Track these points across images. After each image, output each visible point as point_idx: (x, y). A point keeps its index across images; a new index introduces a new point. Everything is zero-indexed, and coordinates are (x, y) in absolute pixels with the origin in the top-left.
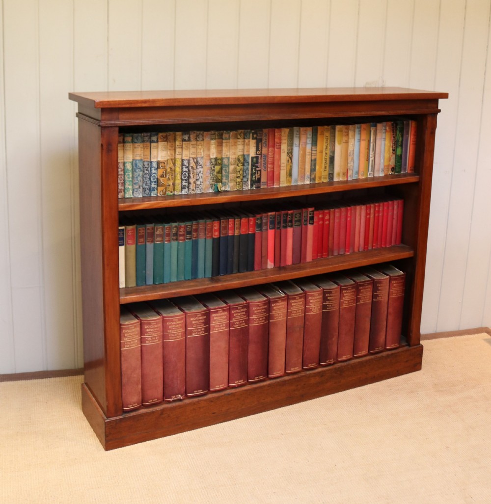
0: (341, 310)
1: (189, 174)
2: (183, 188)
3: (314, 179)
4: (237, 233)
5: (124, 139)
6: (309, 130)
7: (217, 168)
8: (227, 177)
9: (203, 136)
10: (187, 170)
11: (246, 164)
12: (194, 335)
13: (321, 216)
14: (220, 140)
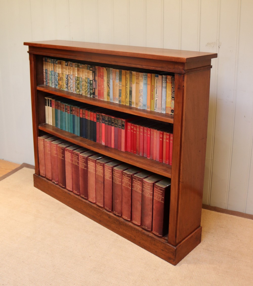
0: (123, 186)
1: (68, 82)
2: (66, 88)
3: (121, 101)
4: (89, 119)
5: (49, 61)
6: (118, 70)
7: (78, 82)
8: (81, 87)
9: (72, 64)
10: (67, 79)
11: (88, 83)
13: (132, 127)
14: (79, 68)
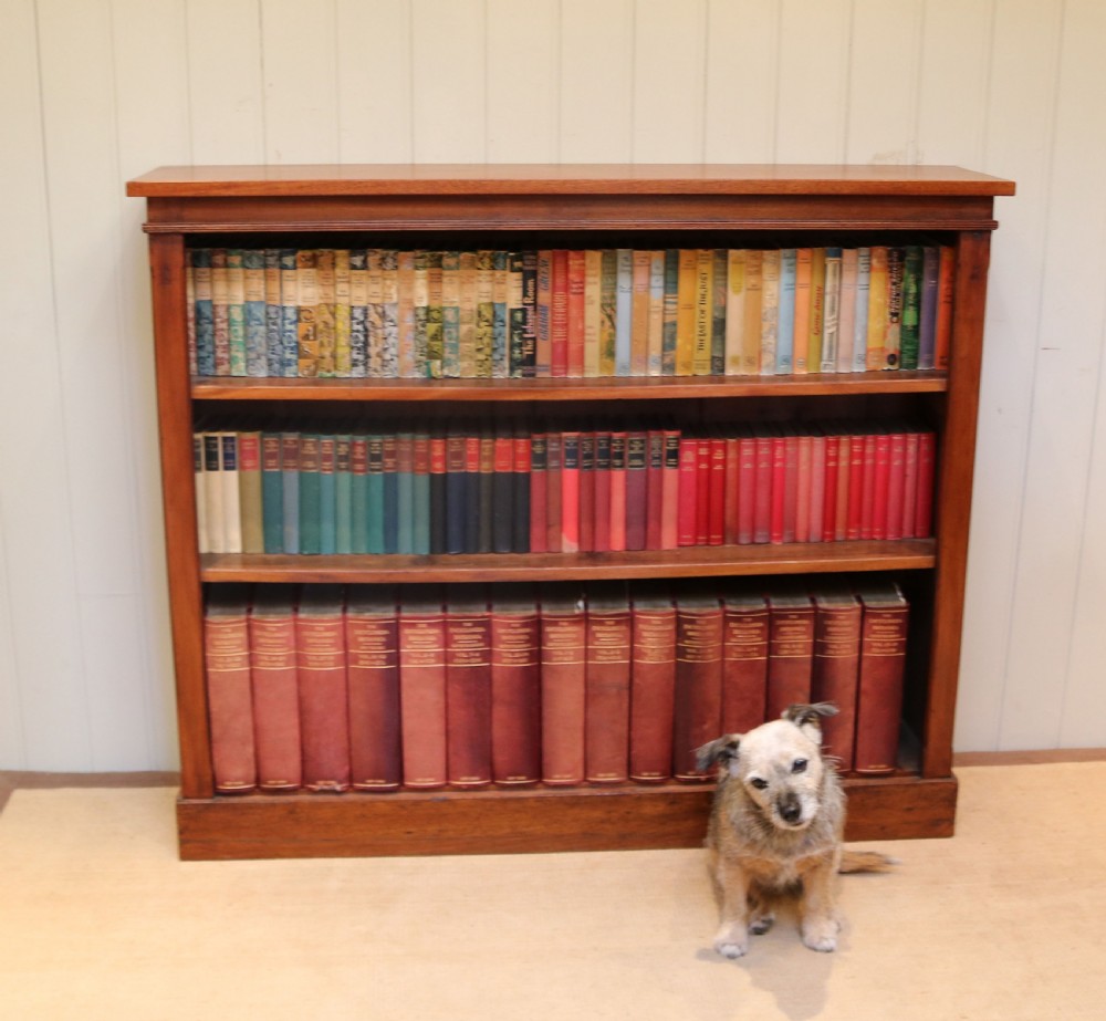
0: (727, 665)
1: (366, 336)
2: (354, 364)
3: (670, 367)
4: (485, 468)
5: (226, 260)
6: (657, 258)
7: (432, 328)
8: (455, 347)
9: (395, 260)
10: (360, 327)
11: (497, 324)
12: (362, 665)
13: (703, 452)
14: (436, 271)
